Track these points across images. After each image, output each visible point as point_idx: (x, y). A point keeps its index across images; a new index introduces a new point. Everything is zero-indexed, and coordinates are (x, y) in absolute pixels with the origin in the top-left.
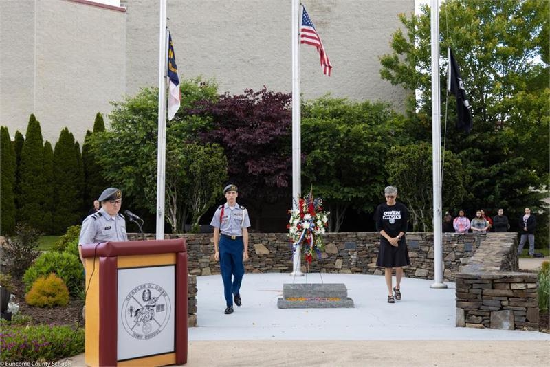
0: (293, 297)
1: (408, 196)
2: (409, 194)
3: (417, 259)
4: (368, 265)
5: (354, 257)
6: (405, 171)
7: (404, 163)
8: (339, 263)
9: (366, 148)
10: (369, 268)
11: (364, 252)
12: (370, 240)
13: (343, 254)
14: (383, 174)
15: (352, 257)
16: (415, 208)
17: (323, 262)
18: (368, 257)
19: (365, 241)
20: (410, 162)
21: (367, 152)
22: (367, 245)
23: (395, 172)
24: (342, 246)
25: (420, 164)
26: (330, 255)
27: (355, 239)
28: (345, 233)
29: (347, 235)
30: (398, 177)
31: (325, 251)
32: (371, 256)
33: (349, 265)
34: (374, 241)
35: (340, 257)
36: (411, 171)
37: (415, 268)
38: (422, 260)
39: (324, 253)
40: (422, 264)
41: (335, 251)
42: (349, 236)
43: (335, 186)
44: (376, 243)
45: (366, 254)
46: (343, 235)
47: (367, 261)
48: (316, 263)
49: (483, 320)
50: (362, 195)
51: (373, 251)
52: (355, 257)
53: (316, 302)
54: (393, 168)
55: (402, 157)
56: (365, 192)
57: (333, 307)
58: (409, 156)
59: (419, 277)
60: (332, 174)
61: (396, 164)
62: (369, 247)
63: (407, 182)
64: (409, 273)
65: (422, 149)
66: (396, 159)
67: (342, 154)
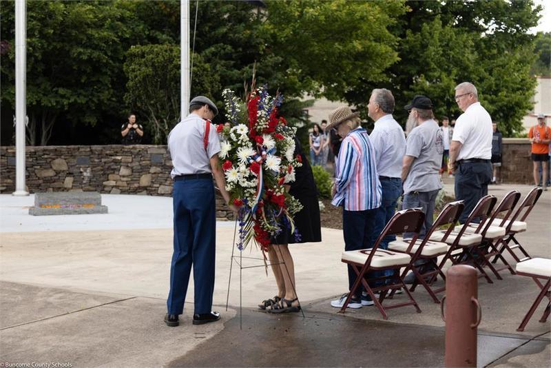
0: (48, 205)
1: (151, 104)
2: (152, 102)
3: (160, 175)
4: (104, 183)
5: (87, 174)
6: (148, 75)
7: (146, 66)
8: (69, 181)
9: (90, 38)
10: (105, 186)
11: (100, 168)
12: (107, 155)
13: (75, 170)
14: (109, 73)
15: (85, 174)
16: (158, 118)
17: (48, 181)
18: (104, 174)
19: (100, 156)
20: (153, 65)
21: (90, 44)
22: (103, 160)
23: (136, 76)
24: (74, 161)
25: (164, 67)
26: (57, 173)
27: (88, 153)
28: (77, 146)
29: (79, 148)
30: (140, 82)
31: (51, 167)
32: (108, 172)
33: (81, 183)
34: (112, 156)
35: (70, 174)
36: (154, 76)
37: (158, 185)
38: (166, 176)
39: (51, 170)
40: (166, 180)
41: (65, 168)
42: (81, 150)
43: (43, 87)
44: (113, 158)
45: (102, 170)
46: (74, 149)
47: (102, 179)
48: (41, 181)
49: (227, 214)
50: (82, 100)
51: (109, 167)
52: (89, 175)
53: (70, 208)
54: (133, 70)
55: (143, 60)
56: (85, 96)
57: (88, 213)
58: (152, 59)
59: (162, 195)
60: (39, 69)
61: (137, 67)
62: (105, 163)
63: (149, 89)
64: (152, 191)
65: (166, 51)
66: (137, 60)
67: (55, 44)
